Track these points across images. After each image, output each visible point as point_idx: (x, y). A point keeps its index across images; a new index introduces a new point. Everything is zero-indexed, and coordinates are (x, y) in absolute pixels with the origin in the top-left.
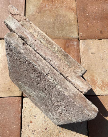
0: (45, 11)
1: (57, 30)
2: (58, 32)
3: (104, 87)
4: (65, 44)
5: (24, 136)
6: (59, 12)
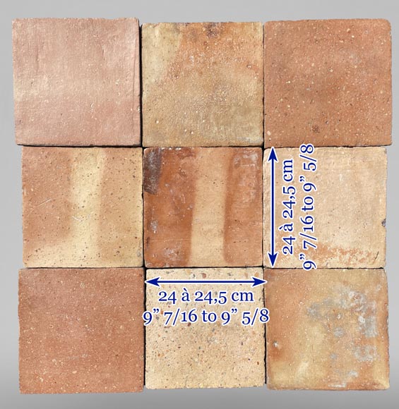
1: (214, 123)
5: (151, 334)
6: (221, 74)
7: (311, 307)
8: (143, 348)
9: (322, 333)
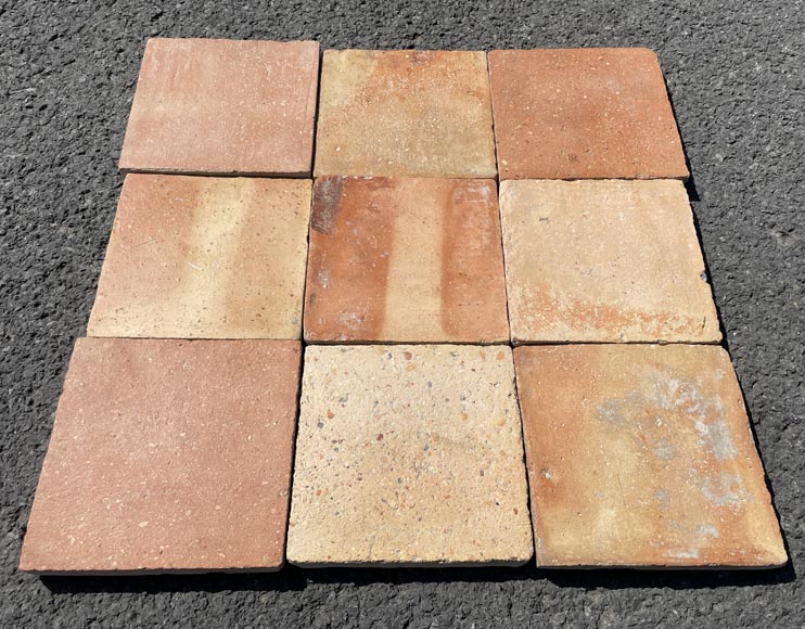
0: (383, 99)
1: (423, 152)
2: (426, 159)
3: (582, 318)
4: (451, 193)
5: (307, 453)
6: (432, 100)
7: (605, 406)
8: (288, 476)
9: (632, 452)
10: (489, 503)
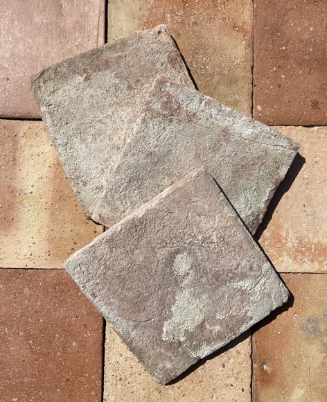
6: (203, 37)
7: (308, 321)
8: (100, 371)
9: (321, 353)
10: (227, 385)
